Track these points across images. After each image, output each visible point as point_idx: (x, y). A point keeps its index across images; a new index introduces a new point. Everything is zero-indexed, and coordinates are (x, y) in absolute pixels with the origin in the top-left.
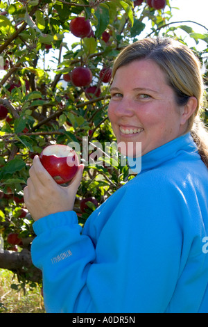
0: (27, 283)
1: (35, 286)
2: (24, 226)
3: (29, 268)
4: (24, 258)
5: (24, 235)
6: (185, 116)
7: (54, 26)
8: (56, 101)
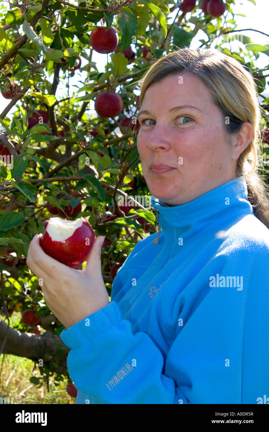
0: (52, 375)
1: (62, 379)
2: (43, 301)
3: (53, 356)
4: (48, 343)
5: (42, 312)
6: (239, 148)
7: (67, 39)
8: (77, 137)
